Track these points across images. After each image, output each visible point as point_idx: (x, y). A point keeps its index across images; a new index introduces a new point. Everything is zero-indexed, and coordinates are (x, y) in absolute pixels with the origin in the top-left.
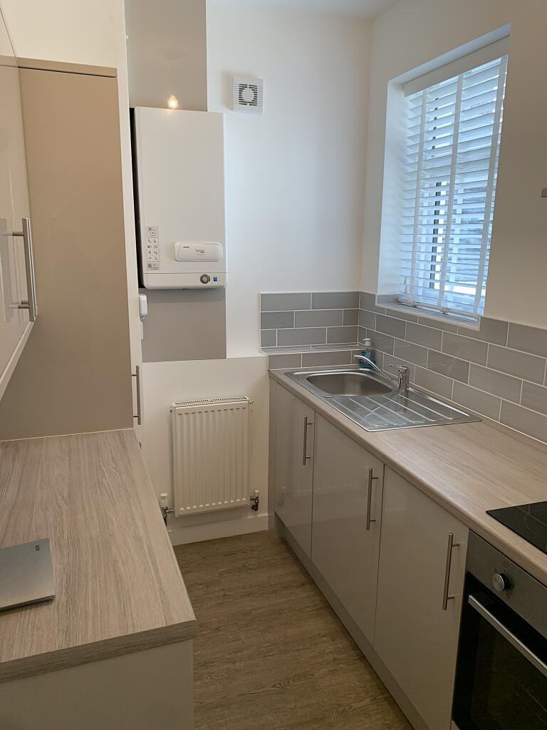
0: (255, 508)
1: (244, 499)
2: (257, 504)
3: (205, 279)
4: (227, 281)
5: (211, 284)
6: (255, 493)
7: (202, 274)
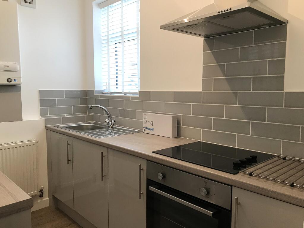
0: (41, 196)
1: (35, 192)
2: (42, 193)
3: (9, 80)
4: (22, 81)
5: (13, 83)
6: (41, 188)
7: (7, 78)
